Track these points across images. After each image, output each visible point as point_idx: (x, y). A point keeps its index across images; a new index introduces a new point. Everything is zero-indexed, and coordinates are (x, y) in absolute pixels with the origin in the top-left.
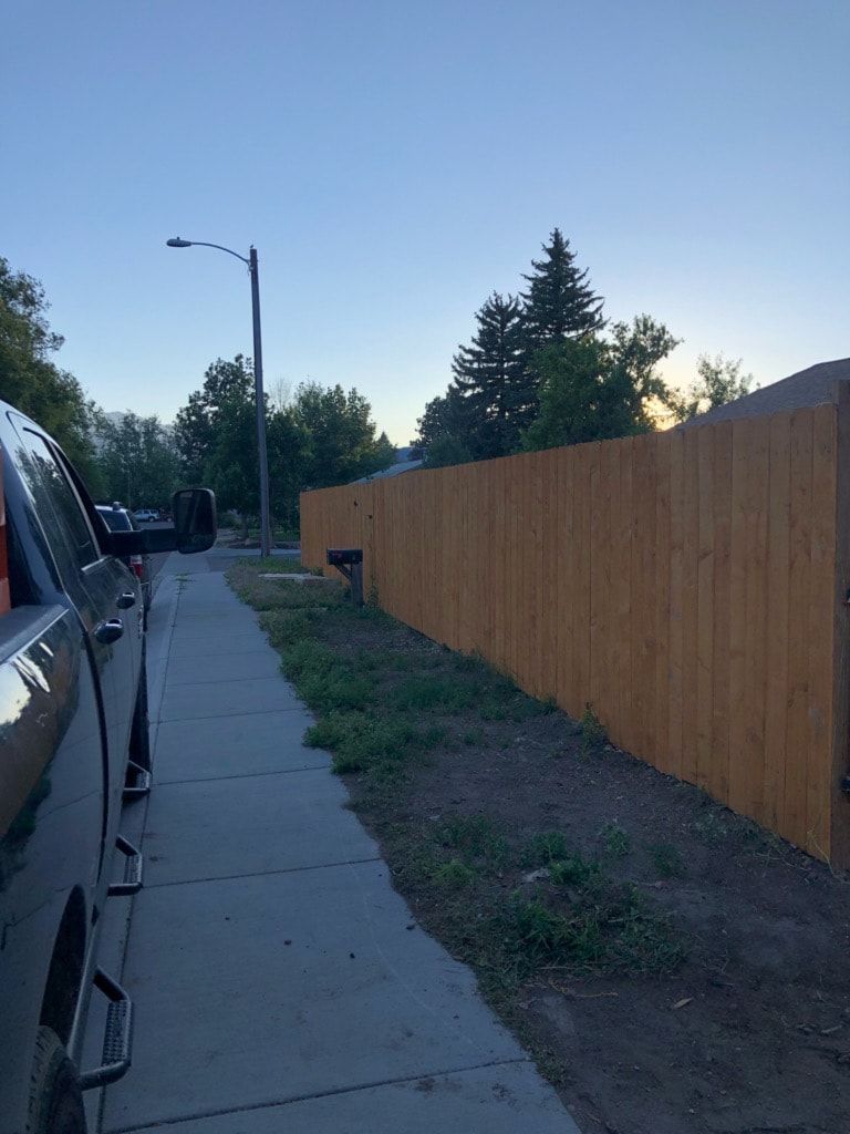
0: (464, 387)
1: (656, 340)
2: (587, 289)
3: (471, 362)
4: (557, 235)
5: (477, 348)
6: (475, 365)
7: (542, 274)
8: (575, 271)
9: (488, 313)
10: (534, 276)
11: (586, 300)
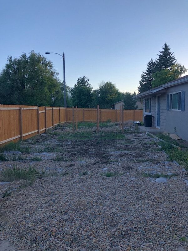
0: (143, 81)
1: (182, 69)
2: (174, 57)
3: (145, 76)
4: (166, 45)
5: (147, 72)
6: (146, 76)
7: (162, 54)
8: (170, 53)
9: (150, 64)
10: (159, 55)
11: (173, 59)
